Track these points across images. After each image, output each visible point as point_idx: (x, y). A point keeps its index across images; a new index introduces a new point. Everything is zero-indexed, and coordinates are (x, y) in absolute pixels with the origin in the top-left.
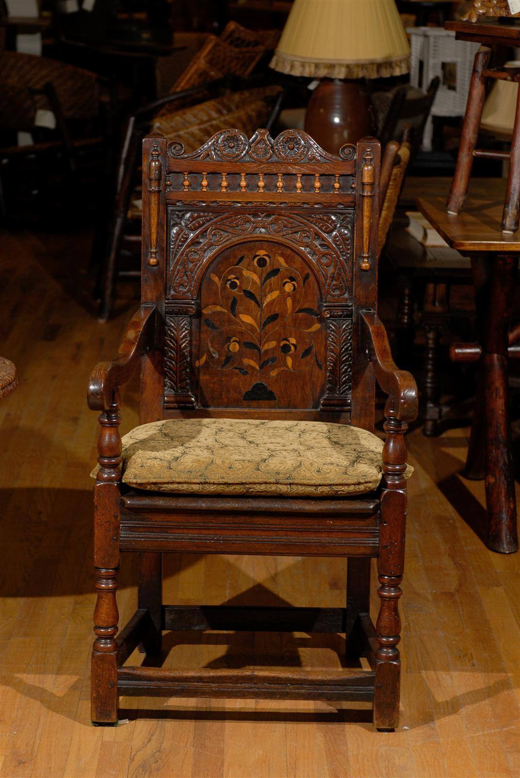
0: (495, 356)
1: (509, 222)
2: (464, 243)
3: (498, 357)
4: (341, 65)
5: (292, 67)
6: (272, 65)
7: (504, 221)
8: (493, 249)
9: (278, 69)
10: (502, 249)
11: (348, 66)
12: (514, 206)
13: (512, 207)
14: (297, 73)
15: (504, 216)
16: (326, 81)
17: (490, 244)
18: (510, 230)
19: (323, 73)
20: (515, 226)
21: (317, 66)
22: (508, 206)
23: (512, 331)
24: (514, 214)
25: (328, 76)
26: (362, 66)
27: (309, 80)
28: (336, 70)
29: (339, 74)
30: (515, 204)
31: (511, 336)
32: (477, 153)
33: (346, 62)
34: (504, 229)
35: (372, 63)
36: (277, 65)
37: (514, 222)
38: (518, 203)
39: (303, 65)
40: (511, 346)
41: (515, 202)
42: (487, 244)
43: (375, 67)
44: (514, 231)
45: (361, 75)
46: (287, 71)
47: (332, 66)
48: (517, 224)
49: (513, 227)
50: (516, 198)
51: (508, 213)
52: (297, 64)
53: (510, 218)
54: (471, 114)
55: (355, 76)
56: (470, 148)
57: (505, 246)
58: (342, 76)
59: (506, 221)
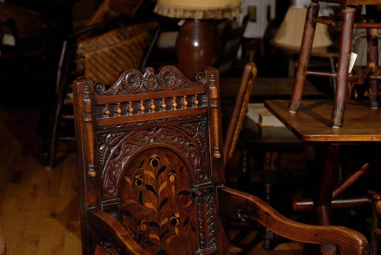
0: (323, 207)
1: (337, 120)
2: (310, 137)
3: (325, 208)
4: (200, 11)
5: (169, 12)
6: (156, 10)
7: (334, 120)
8: (329, 140)
9: (160, 13)
10: (335, 140)
11: (204, 12)
12: (340, 110)
13: (339, 110)
14: (172, 15)
15: (333, 116)
16: (190, 20)
17: (328, 137)
18: (337, 126)
19: (188, 15)
20: (341, 123)
21: (185, 11)
22: (336, 110)
23: (334, 191)
24: (340, 115)
25: (192, 17)
26: (213, 11)
27: (179, 20)
28: (197, 14)
29: (199, 16)
30: (341, 109)
31: (334, 194)
32: (309, 72)
33: (203, 9)
34: (334, 125)
35: (219, 9)
36: (158, 10)
37: (340, 121)
38: (343, 108)
39: (176, 11)
40: (333, 200)
41: (341, 107)
42: (325, 137)
43: (220, 12)
44: (340, 127)
45: (212, 17)
46: (165, 14)
47: (194, 11)
48: (342, 122)
49: (340, 124)
50: (341, 105)
51: (336, 114)
52: (172, 10)
53: (338, 118)
54: (305, 47)
55: (208, 17)
56: (304, 69)
57: (337, 138)
58: (200, 17)
59: (335, 120)
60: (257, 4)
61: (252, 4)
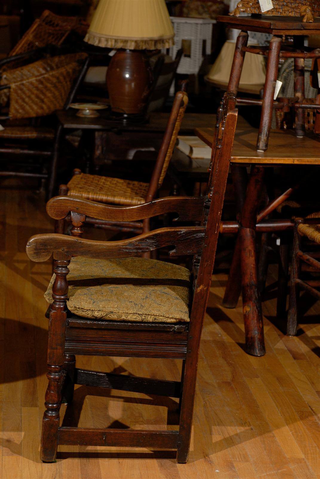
0: (248, 229)
1: (262, 144)
3: (250, 230)
4: (132, 41)
5: (100, 41)
6: (86, 40)
7: (259, 144)
8: (253, 162)
9: (90, 42)
10: (259, 162)
11: (136, 42)
12: (265, 135)
13: (264, 135)
14: (103, 45)
15: (258, 140)
16: (122, 50)
17: (252, 159)
18: (262, 150)
19: (120, 45)
20: (265, 148)
21: (116, 41)
22: (261, 134)
23: (259, 214)
24: (265, 139)
25: (123, 47)
26: (145, 42)
27: (110, 50)
28: (129, 44)
29: (130, 46)
30: (266, 133)
31: (259, 217)
32: (238, 100)
33: (135, 39)
34: (259, 149)
35: (151, 40)
36: (89, 39)
37: (265, 145)
38: (267, 133)
39: (107, 40)
40: (258, 223)
41: (266, 132)
42: (250, 159)
43: (153, 43)
44: (265, 150)
45: (144, 48)
46: (96, 44)
47: (126, 41)
48: (267, 146)
49: (264, 148)
50: (266, 130)
51: (261, 139)
52: (103, 39)
53: (262, 142)
54: (234, 75)
55: (140, 48)
57: (261, 160)
58: (132, 48)
59: (260, 144)
60: (193, 38)
61: (186, 38)
